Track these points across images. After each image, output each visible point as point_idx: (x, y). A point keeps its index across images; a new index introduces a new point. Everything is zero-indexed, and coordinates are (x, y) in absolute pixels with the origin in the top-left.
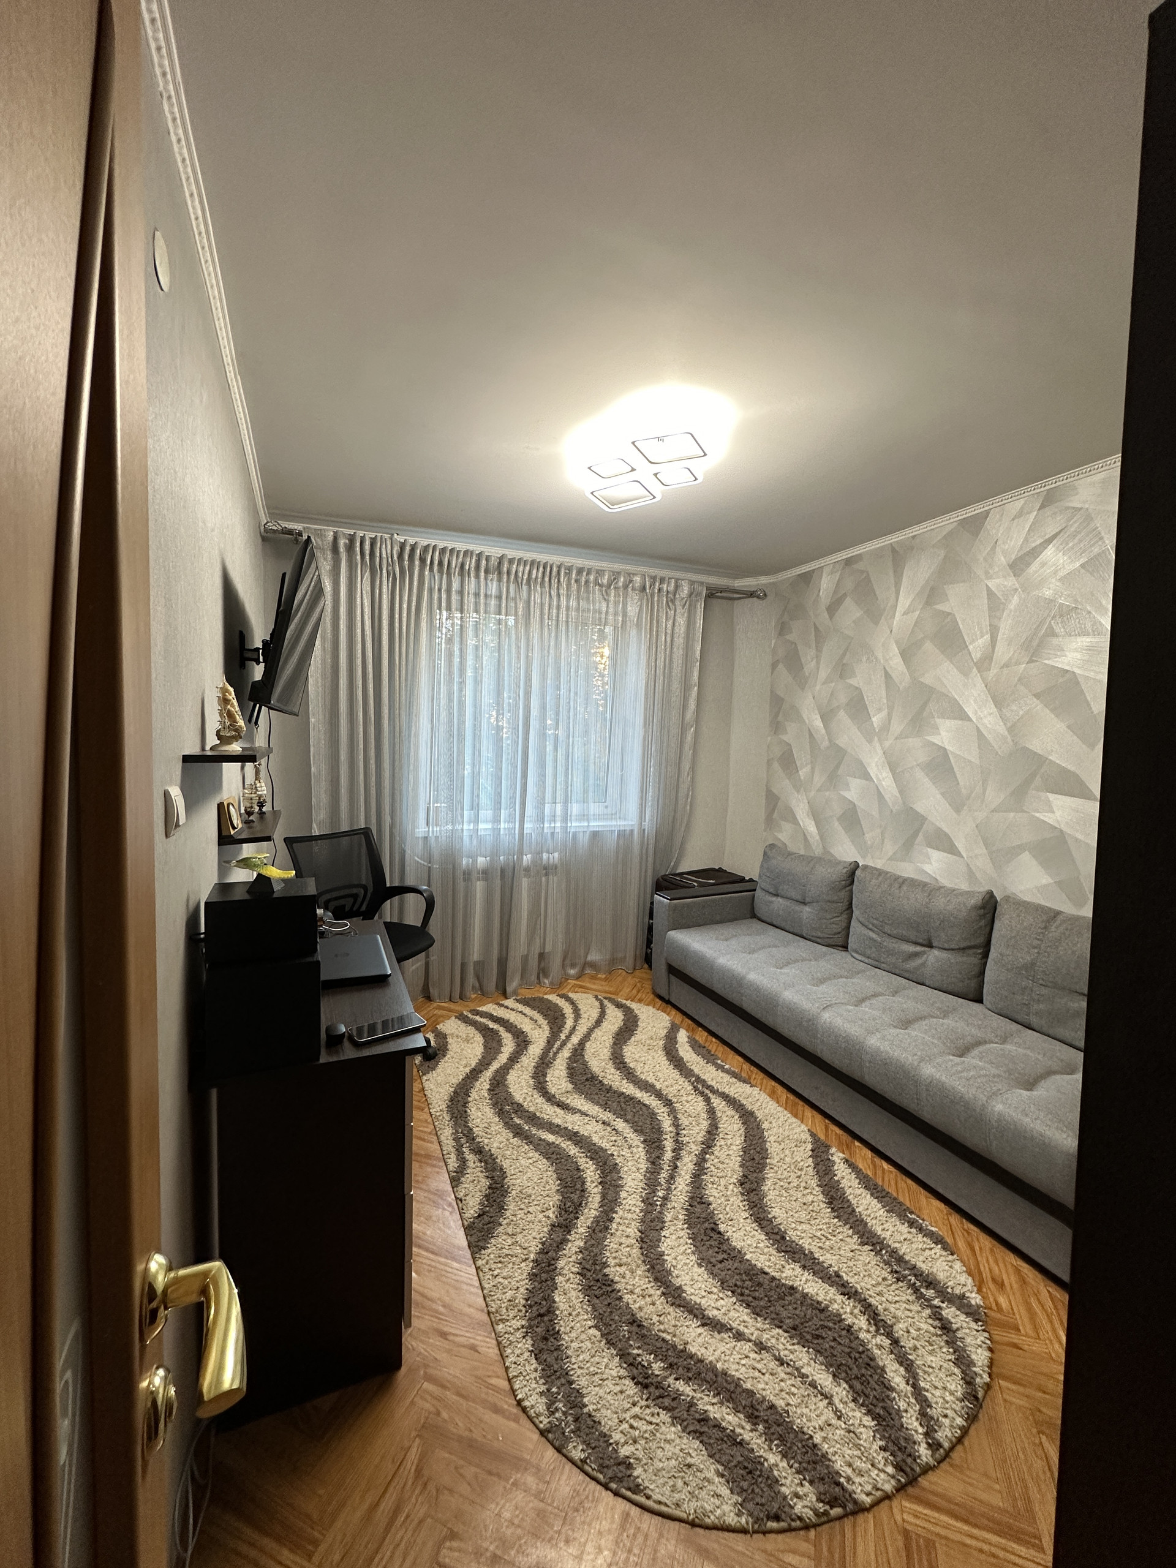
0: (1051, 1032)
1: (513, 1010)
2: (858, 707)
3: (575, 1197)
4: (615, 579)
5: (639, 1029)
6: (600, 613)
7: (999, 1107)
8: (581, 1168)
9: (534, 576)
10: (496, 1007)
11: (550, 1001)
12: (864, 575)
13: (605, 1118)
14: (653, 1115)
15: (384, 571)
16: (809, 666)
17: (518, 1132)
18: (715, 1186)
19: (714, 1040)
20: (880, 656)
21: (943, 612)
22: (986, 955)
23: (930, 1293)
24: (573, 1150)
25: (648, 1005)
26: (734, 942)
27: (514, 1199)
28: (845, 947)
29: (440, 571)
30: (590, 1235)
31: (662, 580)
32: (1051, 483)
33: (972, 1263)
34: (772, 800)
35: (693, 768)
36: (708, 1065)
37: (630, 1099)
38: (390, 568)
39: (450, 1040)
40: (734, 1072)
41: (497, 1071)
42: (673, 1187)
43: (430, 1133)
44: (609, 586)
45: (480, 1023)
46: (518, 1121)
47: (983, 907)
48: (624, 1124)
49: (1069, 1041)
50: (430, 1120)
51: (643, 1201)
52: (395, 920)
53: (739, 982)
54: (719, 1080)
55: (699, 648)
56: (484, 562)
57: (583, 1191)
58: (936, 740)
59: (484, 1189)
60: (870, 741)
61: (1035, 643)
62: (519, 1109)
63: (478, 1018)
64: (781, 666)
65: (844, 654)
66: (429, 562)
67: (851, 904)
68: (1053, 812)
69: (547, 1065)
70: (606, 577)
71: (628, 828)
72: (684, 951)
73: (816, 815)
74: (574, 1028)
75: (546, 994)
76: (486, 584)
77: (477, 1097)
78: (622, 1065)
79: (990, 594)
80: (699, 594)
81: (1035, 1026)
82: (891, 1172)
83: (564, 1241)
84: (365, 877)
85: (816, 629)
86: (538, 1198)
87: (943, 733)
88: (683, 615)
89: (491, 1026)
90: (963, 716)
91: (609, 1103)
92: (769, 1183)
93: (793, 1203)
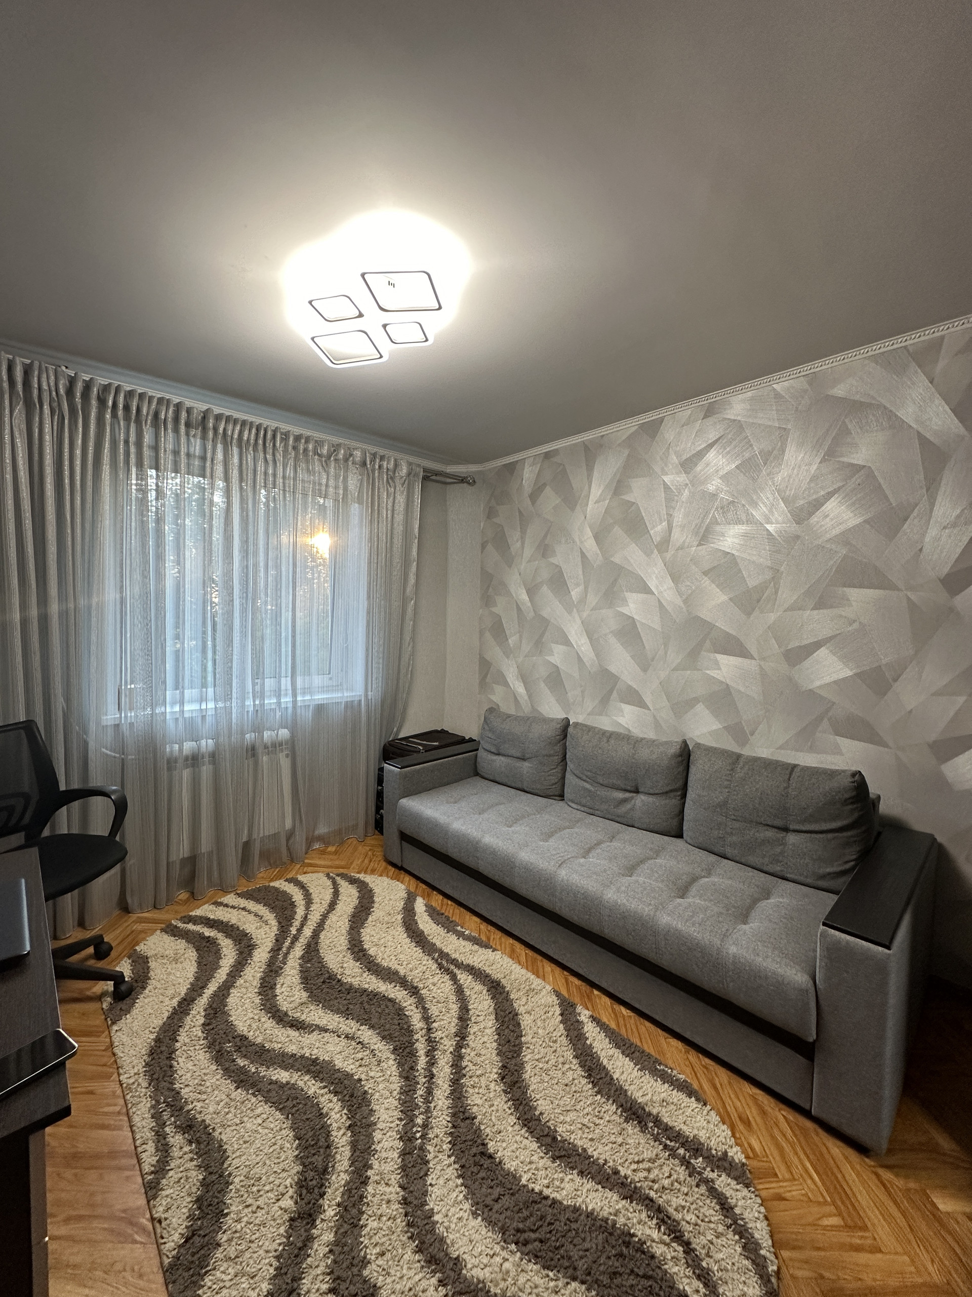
0: (743, 861)
1: (233, 907)
2: (559, 583)
3: (318, 1160)
4: (335, 451)
5: (376, 905)
6: (320, 484)
7: (733, 950)
8: (324, 1111)
9: (245, 438)
10: (212, 907)
11: (276, 889)
12: (561, 467)
13: (348, 1030)
14: (400, 1012)
15: (46, 408)
16: (515, 546)
17: (243, 1080)
18: (476, 1090)
19: (449, 902)
20: (577, 540)
21: (629, 501)
22: (684, 796)
23: (699, 1162)
24: (311, 1086)
25: (381, 875)
26: (463, 804)
27: (238, 1191)
28: (561, 796)
29: (127, 418)
30: (341, 1217)
31: (382, 458)
32: (713, 397)
33: (720, 1106)
34: (485, 666)
35: (413, 639)
36: (449, 935)
37: (374, 996)
38: (55, 404)
39: (152, 964)
40: (474, 937)
41: (215, 995)
42: (432, 1105)
43: (119, 1113)
44: (329, 457)
45: (193, 932)
46: (241, 1062)
47: (681, 755)
48: (370, 1032)
49: (758, 866)
50: (119, 1092)
51: (401, 1138)
52: (75, 831)
53: (475, 846)
54: (462, 950)
55: (417, 526)
56: (184, 415)
57: (328, 1147)
58: (625, 610)
59: (194, 1190)
60: (570, 612)
61: (702, 530)
62: (243, 1044)
63: (191, 927)
64: (490, 547)
65: (545, 536)
66: (110, 403)
67: (565, 756)
68: (720, 669)
69: (277, 972)
70: (326, 448)
71: (357, 699)
72: (417, 818)
73: (524, 678)
74: (305, 918)
75: (272, 880)
76: (188, 440)
77: (187, 1040)
78: (361, 954)
79: (666, 487)
80: (416, 475)
81: (729, 855)
82: (630, 1017)
83: (309, 1240)
84: (27, 782)
85: (520, 512)
86: (271, 1179)
87: (631, 605)
88: (402, 493)
89: (207, 934)
90: (647, 590)
91: (351, 1007)
92: (528, 1067)
93: (556, 1087)
